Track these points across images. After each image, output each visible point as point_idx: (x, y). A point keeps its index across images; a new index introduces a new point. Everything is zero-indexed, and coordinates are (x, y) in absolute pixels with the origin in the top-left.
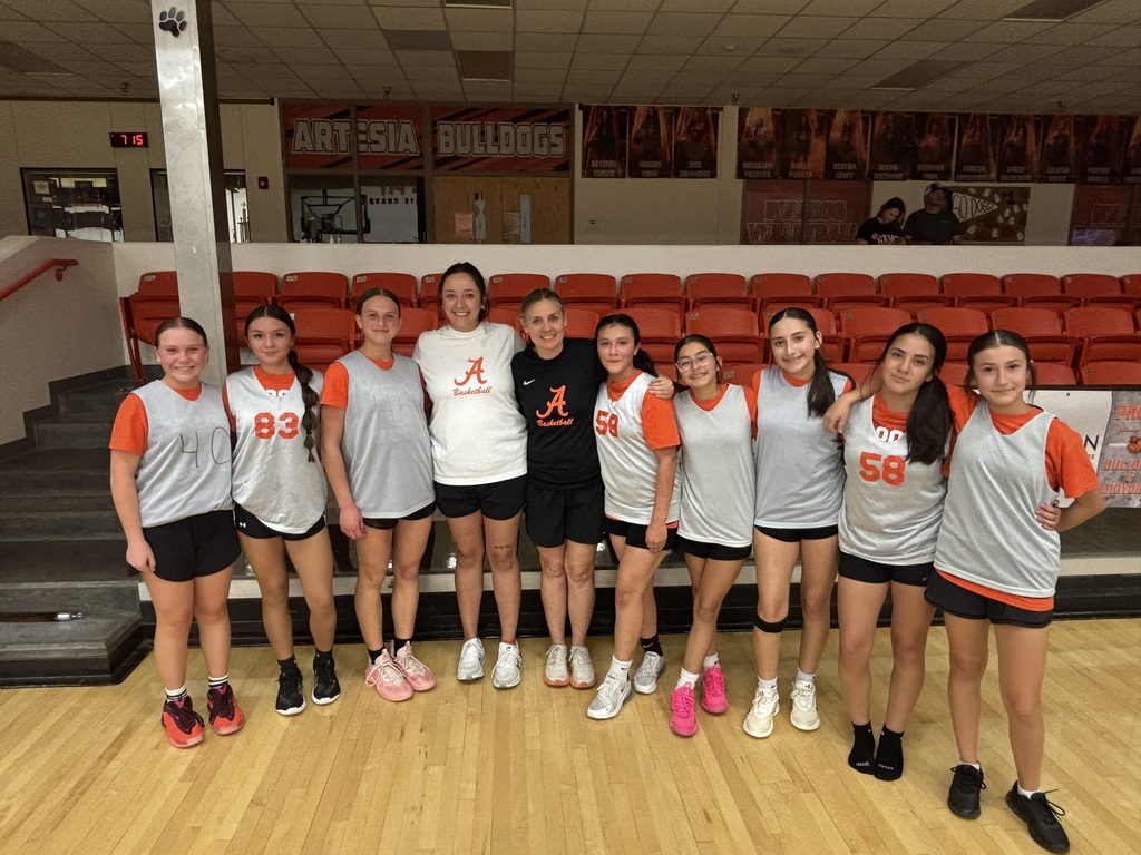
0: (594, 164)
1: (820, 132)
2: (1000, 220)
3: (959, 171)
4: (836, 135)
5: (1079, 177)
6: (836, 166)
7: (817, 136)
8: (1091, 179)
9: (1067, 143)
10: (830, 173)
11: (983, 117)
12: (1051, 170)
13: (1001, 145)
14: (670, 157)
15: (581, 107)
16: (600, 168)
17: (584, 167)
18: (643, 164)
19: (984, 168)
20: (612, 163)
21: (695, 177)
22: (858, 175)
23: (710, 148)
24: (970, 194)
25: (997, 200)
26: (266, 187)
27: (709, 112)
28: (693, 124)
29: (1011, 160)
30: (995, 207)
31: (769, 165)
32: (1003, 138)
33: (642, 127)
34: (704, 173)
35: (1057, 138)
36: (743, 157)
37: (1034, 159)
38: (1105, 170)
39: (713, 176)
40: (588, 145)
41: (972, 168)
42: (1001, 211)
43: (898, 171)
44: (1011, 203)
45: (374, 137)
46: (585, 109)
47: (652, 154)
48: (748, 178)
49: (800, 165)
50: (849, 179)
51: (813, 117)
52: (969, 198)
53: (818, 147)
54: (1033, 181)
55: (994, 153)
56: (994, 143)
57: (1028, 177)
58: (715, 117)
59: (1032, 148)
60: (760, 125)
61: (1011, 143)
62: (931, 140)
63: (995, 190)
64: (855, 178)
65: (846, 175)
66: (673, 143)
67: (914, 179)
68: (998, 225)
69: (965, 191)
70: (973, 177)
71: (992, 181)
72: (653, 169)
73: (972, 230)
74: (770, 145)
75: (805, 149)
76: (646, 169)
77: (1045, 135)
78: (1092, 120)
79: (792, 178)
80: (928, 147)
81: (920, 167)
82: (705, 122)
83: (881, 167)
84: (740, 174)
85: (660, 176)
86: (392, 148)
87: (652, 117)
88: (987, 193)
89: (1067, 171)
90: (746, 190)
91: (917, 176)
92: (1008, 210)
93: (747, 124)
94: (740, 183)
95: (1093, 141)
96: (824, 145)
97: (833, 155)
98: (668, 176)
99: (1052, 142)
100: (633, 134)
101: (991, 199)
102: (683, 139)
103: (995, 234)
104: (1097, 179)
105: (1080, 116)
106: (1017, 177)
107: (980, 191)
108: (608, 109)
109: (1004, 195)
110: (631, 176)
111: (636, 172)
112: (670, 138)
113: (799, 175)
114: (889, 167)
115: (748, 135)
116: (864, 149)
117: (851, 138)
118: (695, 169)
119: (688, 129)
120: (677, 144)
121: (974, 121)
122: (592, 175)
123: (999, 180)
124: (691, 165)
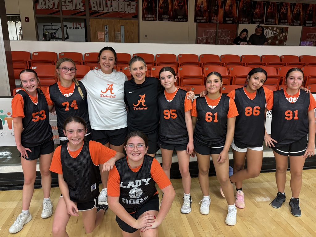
0: (146, 16)
1: (222, 7)
2: (279, 38)
3: (266, 21)
4: (227, 8)
5: (303, 24)
6: (227, 19)
7: (221, 8)
8: (307, 25)
9: (300, 13)
10: (225, 21)
11: (274, 3)
12: (295, 21)
13: (280, 13)
14: (172, 14)
16: (148, 17)
18: (163, 16)
19: (274, 20)
20: (152, 16)
21: (180, 21)
22: (234, 22)
23: (185, 11)
24: (270, 29)
25: (278, 31)
26: (28, 21)
29: (283, 18)
30: (277, 33)
31: (205, 18)
32: (280, 11)
34: (183, 20)
35: (297, 11)
36: (196, 14)
37: (290, 18)
38: (311, 22)
39: (187, 21)
40: (144, 9)
41: (270, 20)
42: (279, 35)
43: (247, 21)
44: (282, 32)
45: (68, 4)
47: (166, 13)
48: (198, 22)
49: (215, 18)
50: (231, 23)
52: (269, 30)
53: (221, 12)
54: (289, 25)
55: (278, 15)
56: (278, 11)
57: (288, 24)
59: (289, 13)
60: (202, 4)
61: (283, 12)
62: (258, 10)
63: (277, 28)
64: (233, 23)
65: (230, 22)
66: (173, 9)
67: (252, 23)
68: (278, 39)
69: (268, 28)
70: (271, 23)
71: (277, 25)
72: (166, 18)
73: (270, 41)
74: (205, 11)
75: (217, 12)
76: (164, 18)
77: (293, 10)
78: (308, 5)
79: (213, 23)
80: (256, 13)
81: (254, 20)
83: (242, 19)
84: (196, 21)
85: (169, 21)
86: (74, 8)
88: (275, 29)
89: (300, 22)
90: (198, 26)
91: (253, 22)
92: (281, 35)
93: (198, 3)
94: (196, 23)
95: (308, 12)
96: (223, 11)
97: (226, 15)
98: (172, 21)
99: (295, 12)
100: (159, 5)
101: (276, 31)
102: (177, 8)
103: (277, 42)
104: (309, 25)
105: (304, 4)
106: (284, 23)
107: (273, 28)
109: (280, 30)
110: (159, 20)
111: (161, 19)
112: (172, 8)
113: (215, 21)
114: (244, 19)
115: (198, 7)
116: (236, 14)
117: (232, 9)
118: (181, 19)
119: (178, 5)
120: (175, 10)
121: (271, 4)
122: (145, 20)
123: (279, 24)
124: (179, 17)
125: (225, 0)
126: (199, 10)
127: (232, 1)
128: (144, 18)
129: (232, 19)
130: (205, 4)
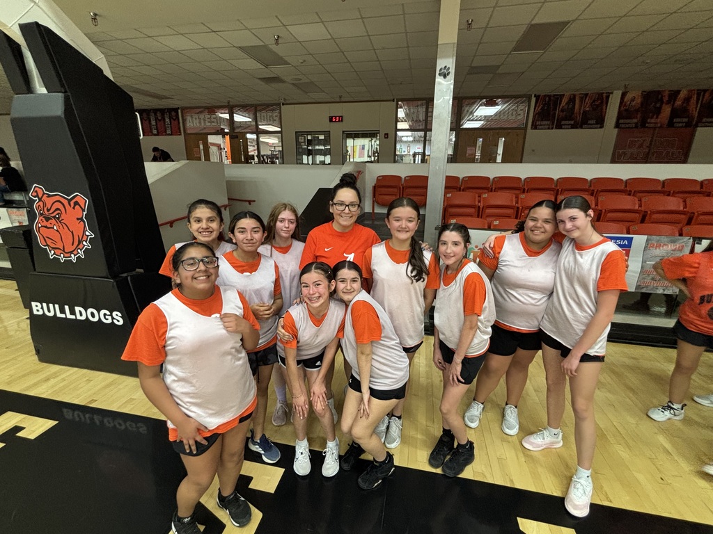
0: (538, 123)
1: (668, 103)
4: (678, 103)
6: (675, 120)
7: (666, 104)
10: (671, 124)
14: (579, 118)
15: (535, 96)
16: (542, 125)
17: (532, 125)
18: (563, 122)
20: (548, 122)
21: (591, 128)
22: (688, 125)
23: (601, 115)
26: (387, 138)
27: (605, 95)
28: (594, 101)
31: (635, 121)
33: (566, 104)
34: (596, 126)
36: (620, 116)
39: (601, 127)
40: (537, 114)
46: (537, 97)
47: (569, 117)
48: (621, 128)
49: (653, 121)
50: (682, 127)
51: (666, 94)
53: (667, 110)
58: (608, 97)
60: (633, 100)
64: (686, 126)
65: (680, 125)
66: (582, 112)
72: (569, 125)
74: (637, 111)
75: (658, 112)
76: (565, 125)
79: (647, 127)
82: (601, 100)
83: (704, 120)
84: (617, 125)
85: (572, 128)
87: (572, 99)
90: (619, 134)
93: (625, 100)
94: (617, 130)
96: (670, 109)
97: (675, 113)
98: (577, 128)
100: (561, 107)
102: (588, 109)
108: (549, 96)
110: (556, 128)
111: (559, 127)
112: (580, 109)
113: (652, 125)
114: (709, 120)
115: (625, 105)
116: (694, 109)
117: (688, 105)
118: (592, 124)
119: (591, 104)
120: (584, 112)
122: (536, 128)
124: (590, 122)
125: (678, 92)
126: (626, 110)
127: (692, 91)
128: (535, 127)
130: (639, 100)
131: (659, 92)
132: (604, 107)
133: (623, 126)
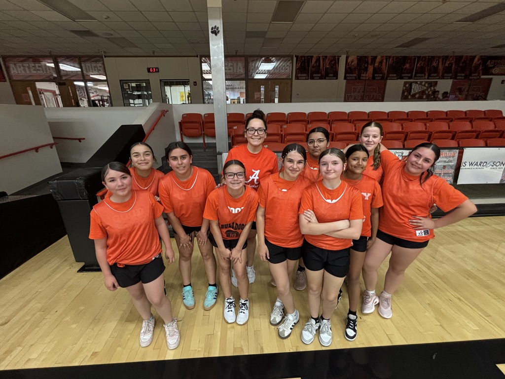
0: (299, 75)
2: (427, 92)
3: (415, 76)
4: (376, 64)
7: (370, 65)
8: (458, 78)
9: (452, 65)
10: (374, 78)
11: (425, 57)
12: (446, 75)
14: (323, 73)
16: (301, 77)
18: (315, 75)
19: (423, 75)
20: (305, 75)
22: (382, 78)
23: (336, 70)
25: (427, 85)
26: (196, 85)
27: (336, 57)
28: (331, 61)
30: (426, 88)
31: (355, 75)
35: (449, 64)
36: (346, 72)
37: (441, 71)
38: (463, 75)
39: (337, 79)
40: (298, 69)
41: (420, 75)
42: (427, 89)
43: (396, 77)
44: (431, 86)
45: (230, 68)
46: (297, 57)
47: (317, 72)
49: (364, 75)
51: (370, 58)
52: (417, 85)
53: (371, 69)
54: (439, 79)
56: (428, 66)
57: (438, 78)
59: (441, 67)
60: (352, 62)
61: (434, 66)
62: (407, 66)
63: (426, 82)
65: (379, 78)
68: (426, 94)
69: (416, 83)
73: (417, 96)
75: (366, 70)
77: (445, 63)
78: (461, 57)
79: (362, 79)
80: (406, 68)
82: (335, 60)
83: (390, 75)
84: (345, 78)
85: (320, 79)
86: (235, 71)
87: (318, 59)
88: (423, 83)
89: (451, 75)
90: (347, 83)
92: (430, 89)
95: (461, 65)
97: (375, 71)
99: (447, 65)
101: (425, 85)
102: (328, 67)
103: (424, 97)
104: (460, 78)
106: (434, 77)
107: (421, 83)
109: (429, 84)
112: (324, 67)
113: (364, 78)
114: (393, 75)
115: (349, 65)
116: (385, 69)
117: (381, 65)
118: (331, 77)
119: (329, 63)
120: (326, 68)
121: (422, 59)
122: (298, 79)
123: (428, 79)
124: (330, 75)
125: (376, 57)
126: (350, 68)
127: (382, 57)
128: (297, 78)
129: (381, 75)
130: (356, 62)
131: (366, 57)
132: (337, 65)
133: (349, 78)
